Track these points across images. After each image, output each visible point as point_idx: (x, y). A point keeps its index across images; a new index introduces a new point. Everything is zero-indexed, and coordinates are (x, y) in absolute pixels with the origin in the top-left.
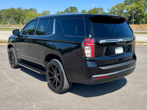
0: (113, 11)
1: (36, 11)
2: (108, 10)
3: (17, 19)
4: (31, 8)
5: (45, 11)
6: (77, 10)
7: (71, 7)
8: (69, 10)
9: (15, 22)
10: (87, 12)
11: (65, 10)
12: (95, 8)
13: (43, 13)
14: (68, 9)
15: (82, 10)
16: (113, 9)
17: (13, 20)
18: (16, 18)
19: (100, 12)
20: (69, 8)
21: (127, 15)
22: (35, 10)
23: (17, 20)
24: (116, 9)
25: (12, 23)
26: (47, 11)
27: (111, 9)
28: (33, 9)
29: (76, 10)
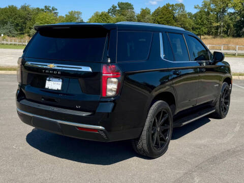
0: (206, 10)
1: (56, 11)
2: (196, 8)
3: (19, 26)
4: (46, 7)
5: (72, 12)
6: (133, 9)
7: (121, 3)
8: (118, 8)
9: (16, 33)
10: (151, 13)
11: (109, 10)
12: (168, 5)
13: (68, 14)
14: (114, 7)
15: (142, 9)
16: (205, 6)
17: (12, 29)
18: (17, 25)
19: (177, 11)
20: (117, 6)
21: (236, 18)
22: (53, 9)
23: (19, 28)
24: (212, 6)
25: (10, 34)
26: (75, 12)
27: (201, 6)
28: (51, 9)
29: (131, 8)
